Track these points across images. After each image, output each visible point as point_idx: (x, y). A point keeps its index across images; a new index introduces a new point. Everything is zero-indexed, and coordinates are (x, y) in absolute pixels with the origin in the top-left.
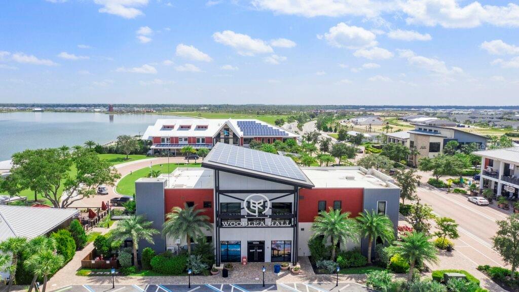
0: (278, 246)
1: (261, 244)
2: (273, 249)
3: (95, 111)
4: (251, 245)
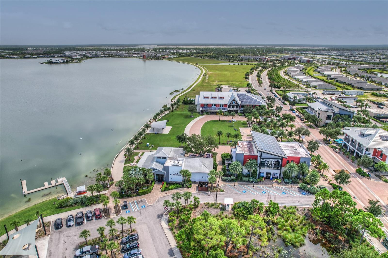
0: (274, 174)
1: (270, 173)
2: (273, 175)
3: (133, 57)
4: (267, 174)
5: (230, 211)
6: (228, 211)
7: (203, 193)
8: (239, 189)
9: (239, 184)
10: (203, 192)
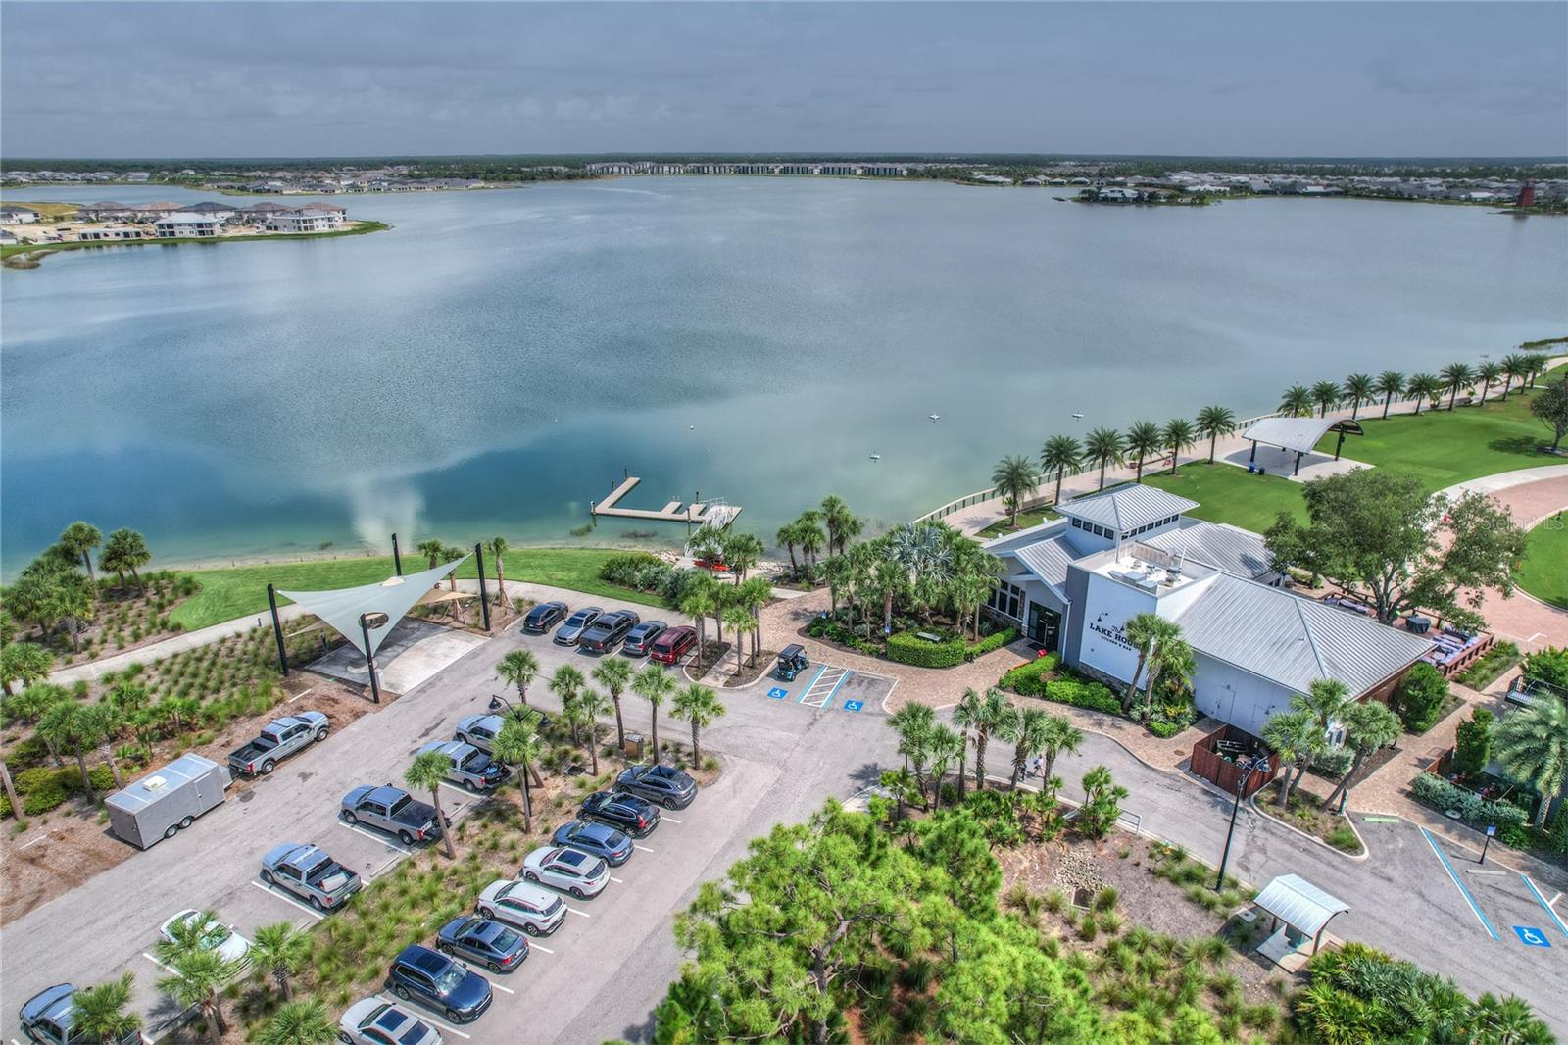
5: (1276, 974)
6: (1268, 963)
7: (1206, 793)
8: (1502, 899)
9: (1535, 873)
10: (1216, 790)
